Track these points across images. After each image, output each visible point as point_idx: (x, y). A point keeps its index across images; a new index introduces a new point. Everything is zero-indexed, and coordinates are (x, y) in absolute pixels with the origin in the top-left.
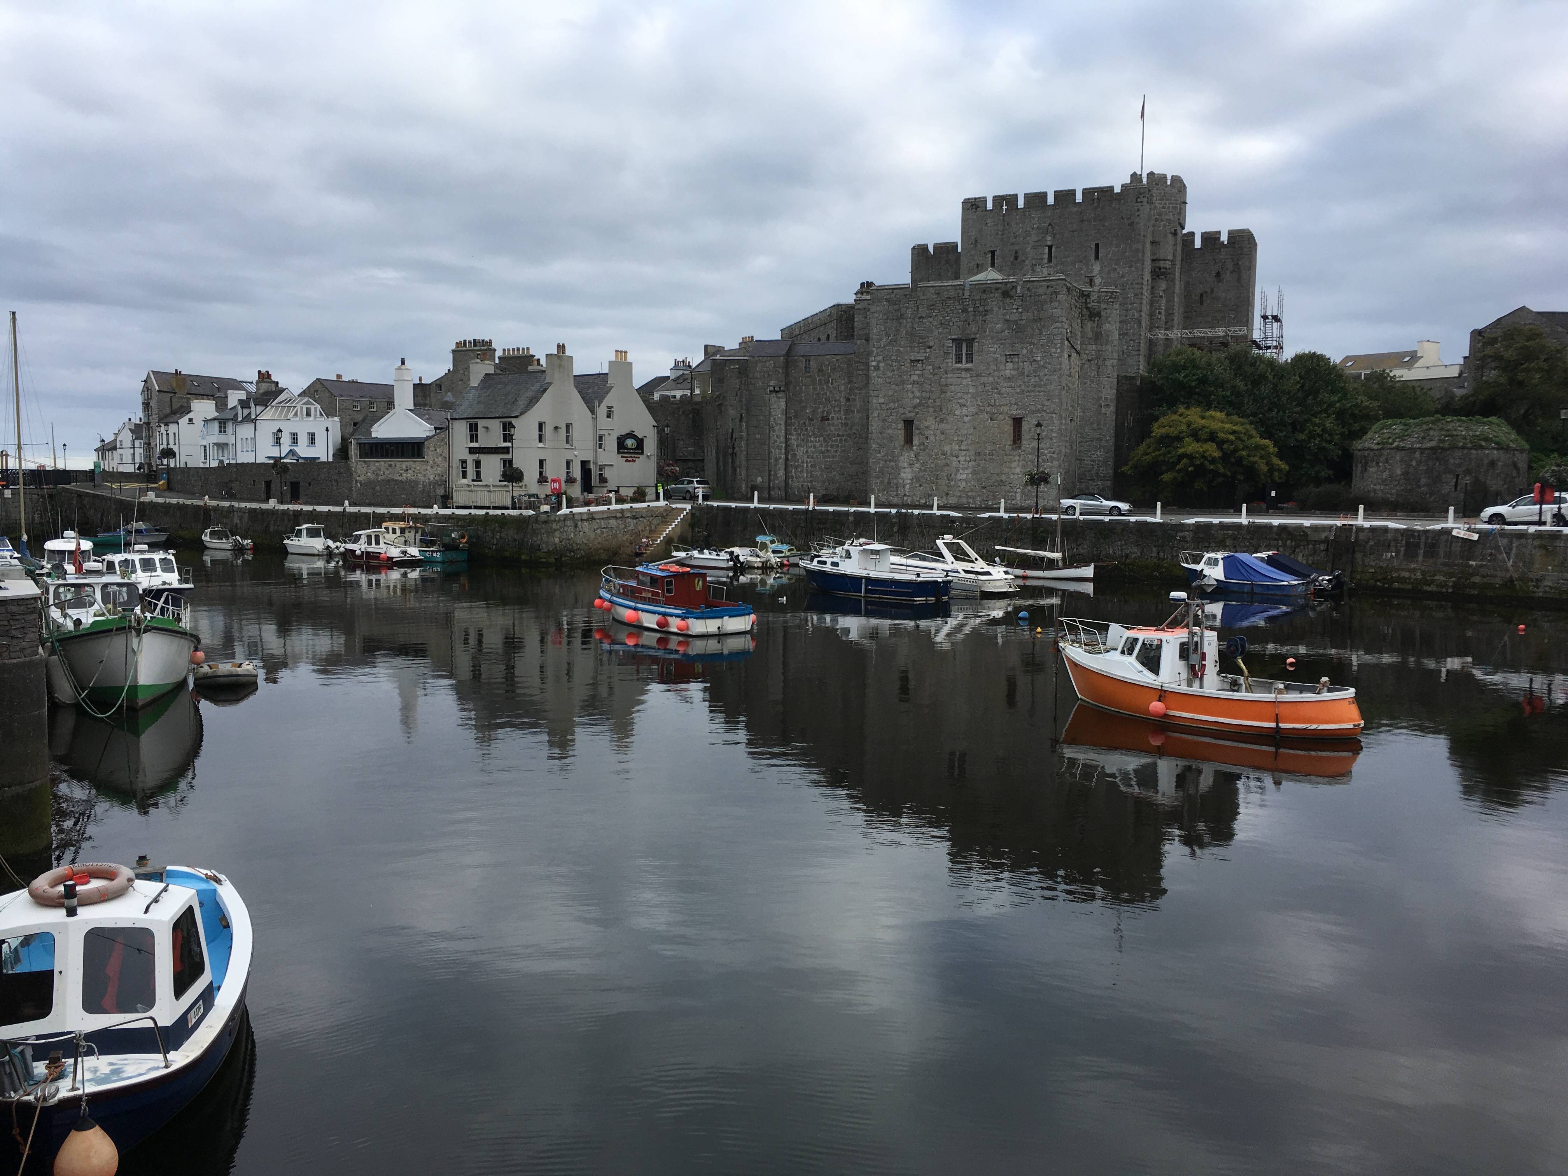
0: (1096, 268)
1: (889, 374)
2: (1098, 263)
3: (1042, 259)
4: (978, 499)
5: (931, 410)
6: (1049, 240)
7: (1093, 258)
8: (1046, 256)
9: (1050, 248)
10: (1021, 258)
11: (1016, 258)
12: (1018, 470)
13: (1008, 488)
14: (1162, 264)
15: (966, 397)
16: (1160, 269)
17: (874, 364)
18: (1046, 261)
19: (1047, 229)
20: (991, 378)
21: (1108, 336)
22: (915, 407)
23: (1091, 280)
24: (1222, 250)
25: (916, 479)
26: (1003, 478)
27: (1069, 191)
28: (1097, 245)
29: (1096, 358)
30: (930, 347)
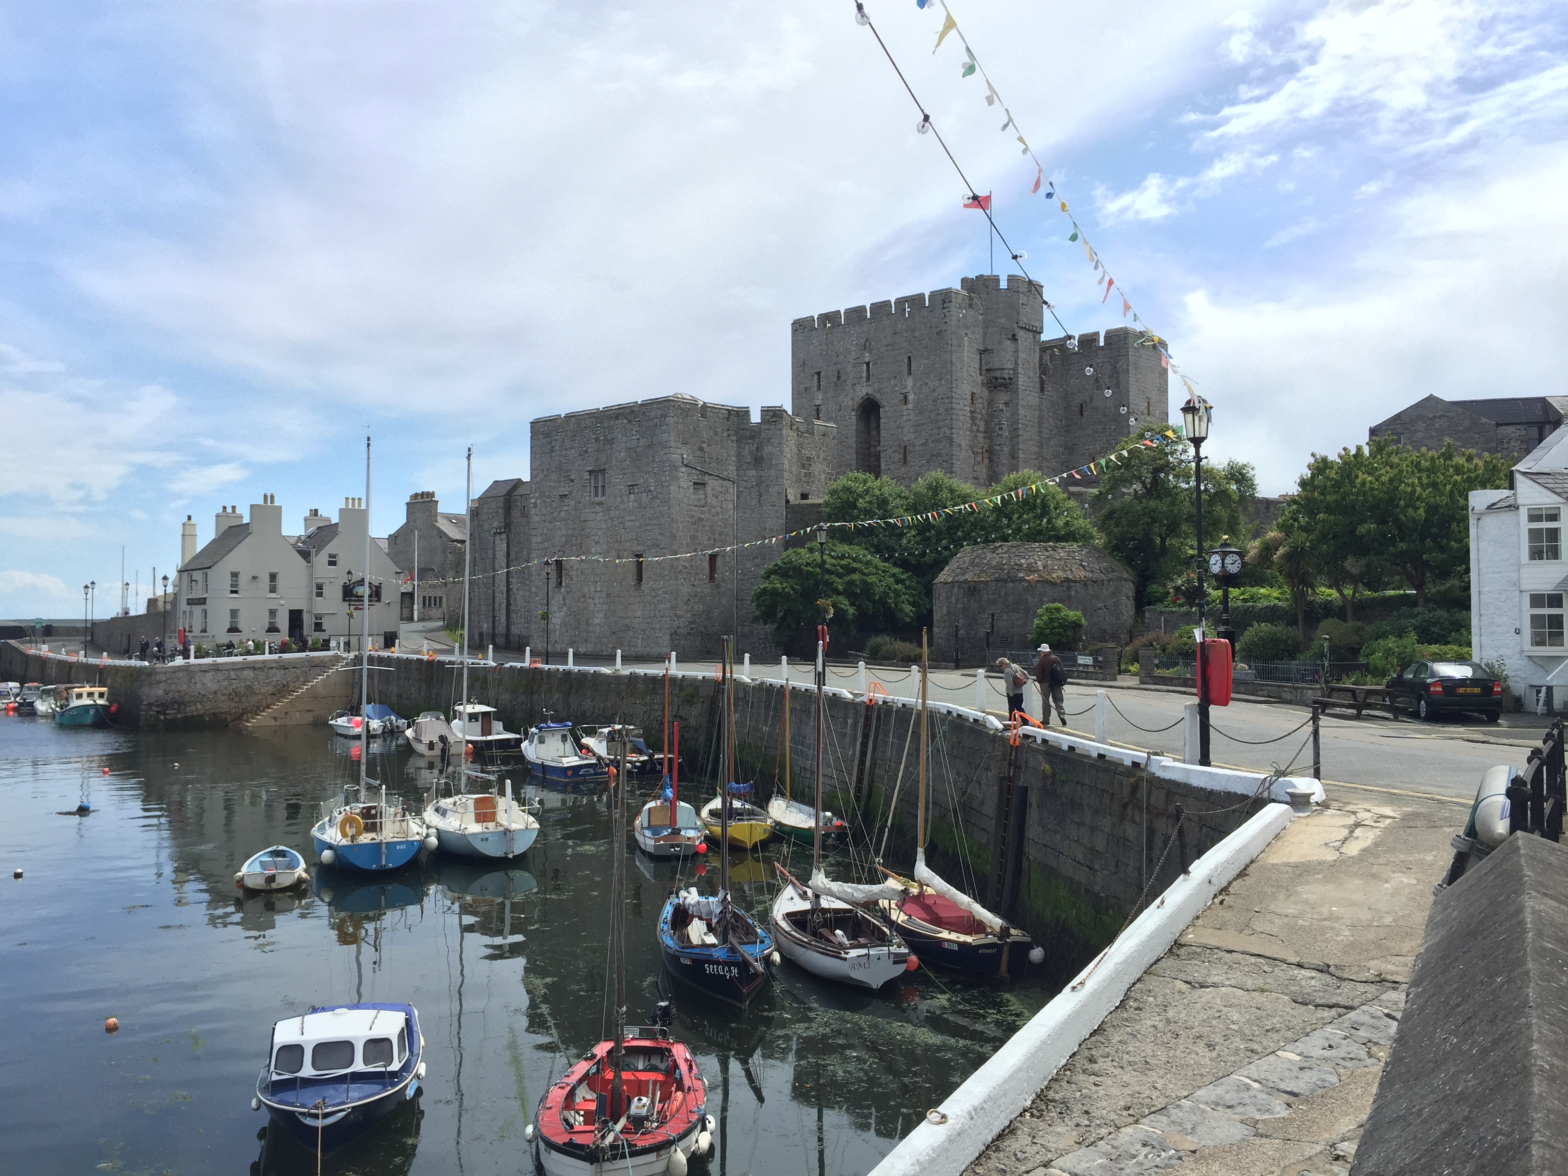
0: (910, 382)
1: (544, 511)
2: (911, 377)
3: (861, 378)
4: (609, 646)
5: (574, 548)
6: (867, 357)
7: (906, 373)
8: (864, 374)
9: (868, 364)
10: (843, 378)
11: (839, 378)
12: (639, 613)
13: (631, 633)
14: (998, 374)
15: (599, 533)
16: (996, 379)
17: (533, 501)
18: (864, 379)
19: (865, 345)
20: (617, 512)
21: (771, 459)
22: (562, 546)
23: (905, 397)
24: (1099, 352)
25: (564, 624)
26: (627, 622)
27: (883, 302)
28: (909, 358)
29: (757, 485)
30: (572, 481)
